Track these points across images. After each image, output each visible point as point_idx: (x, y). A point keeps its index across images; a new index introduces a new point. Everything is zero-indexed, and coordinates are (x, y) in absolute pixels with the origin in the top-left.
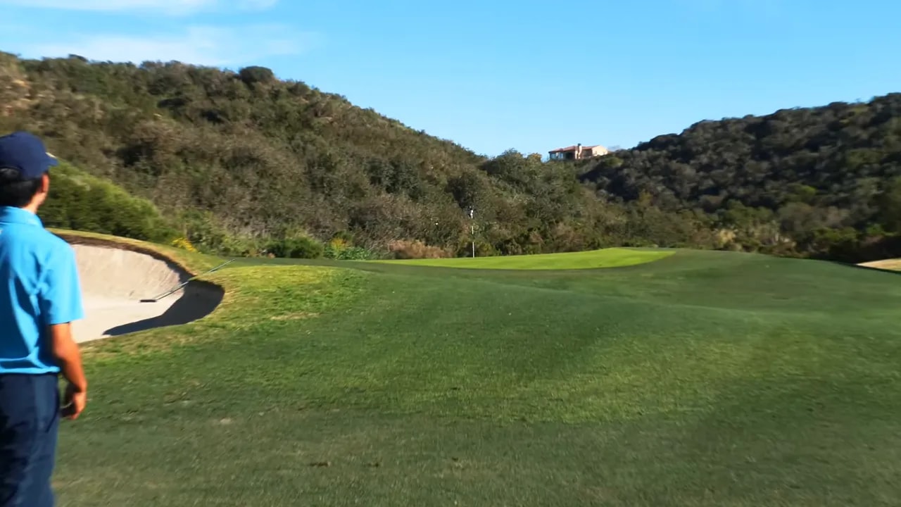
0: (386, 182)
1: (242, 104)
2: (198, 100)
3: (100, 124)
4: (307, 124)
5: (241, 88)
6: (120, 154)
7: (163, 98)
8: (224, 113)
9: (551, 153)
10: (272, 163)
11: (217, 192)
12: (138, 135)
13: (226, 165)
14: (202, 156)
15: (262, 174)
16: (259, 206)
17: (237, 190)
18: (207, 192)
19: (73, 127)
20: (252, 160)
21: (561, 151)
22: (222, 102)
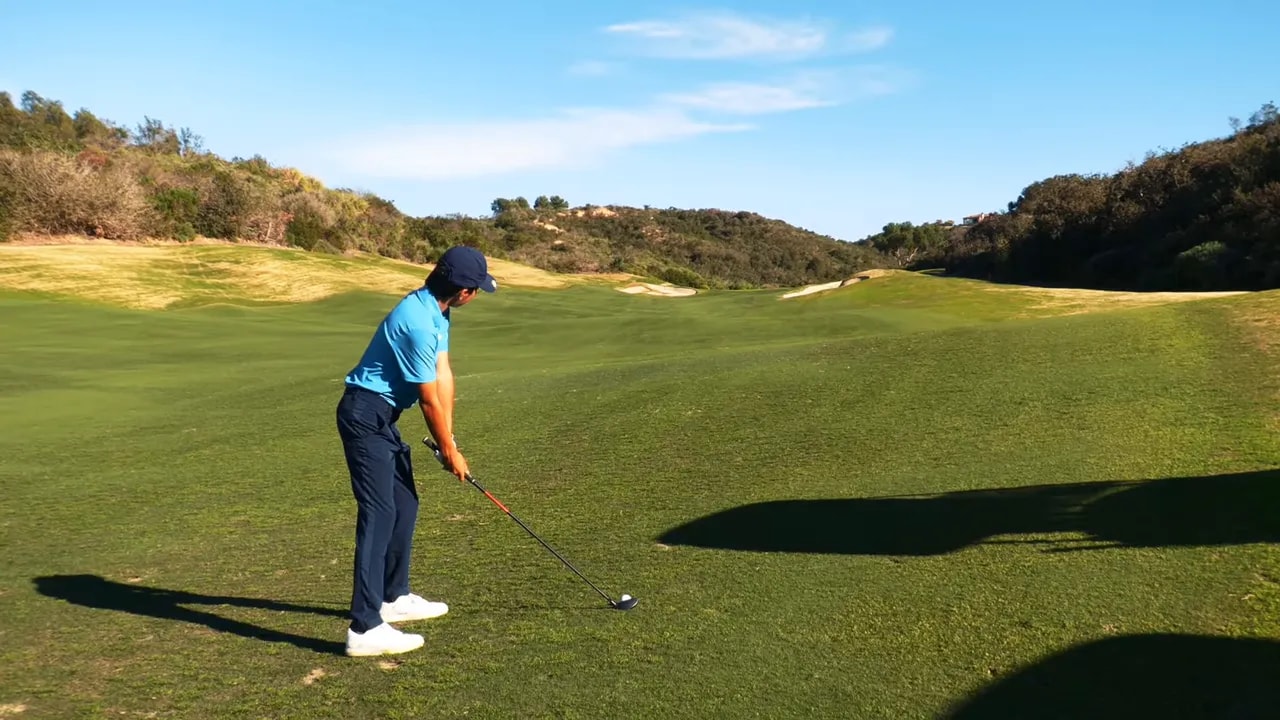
0: (778, 263)
1: (738, 228)
2: (720, 226)
3: (684, 247)
4: (761, 236)
5: (737, 220)
6: (691, 257)
7: (707, 225)
8: (730, 232)
9: (965, 219)
10: (738, 259)
11: (720, 269)
12: (696, 252)
13: (724, 260)
14: (715, 257)
15: (734, 262)
16: (732, 273)
17: (725, 268)
18: (716, 269)
19: (676, 249)
20: (731, 258)
21: (970, 218)
22: (729, 228)
